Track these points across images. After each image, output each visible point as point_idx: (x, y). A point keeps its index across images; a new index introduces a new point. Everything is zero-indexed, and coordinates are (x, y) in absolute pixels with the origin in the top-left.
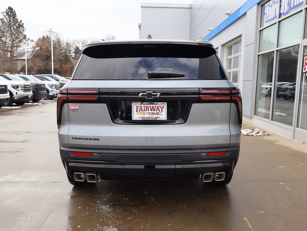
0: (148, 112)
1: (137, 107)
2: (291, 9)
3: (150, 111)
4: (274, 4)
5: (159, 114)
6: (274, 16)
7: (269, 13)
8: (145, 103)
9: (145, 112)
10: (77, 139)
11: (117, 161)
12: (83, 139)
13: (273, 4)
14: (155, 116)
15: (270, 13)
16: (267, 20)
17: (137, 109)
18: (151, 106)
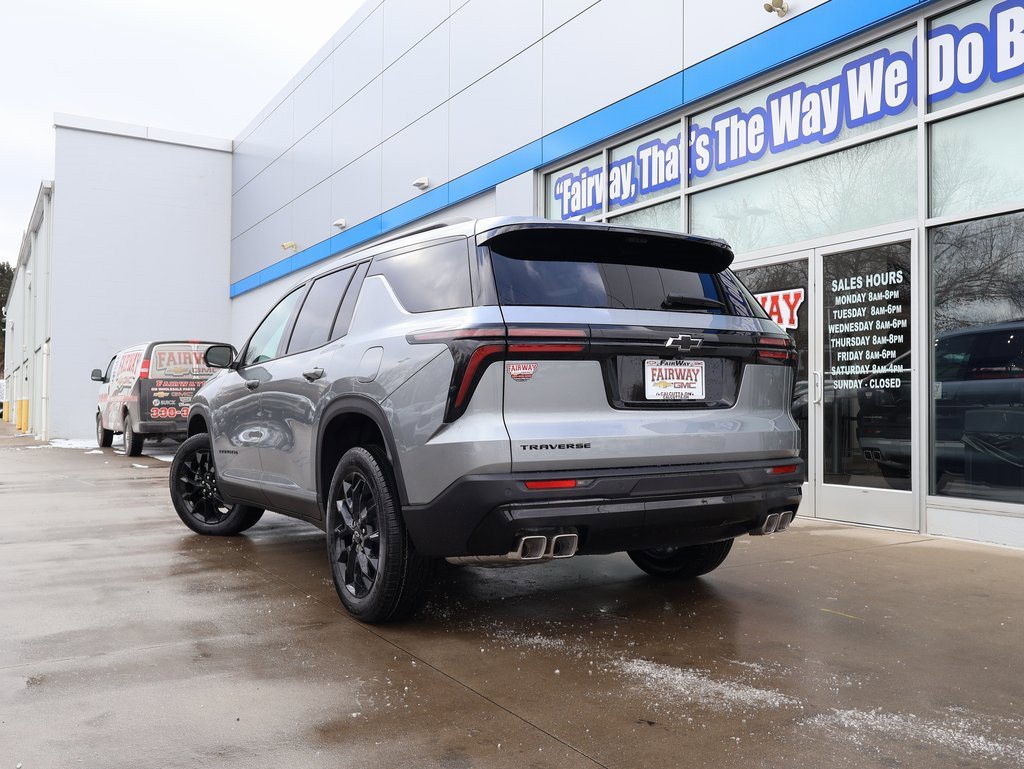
0: (672, 381)
1: (653, 370)
2: (641, 192)
3: (676, 380)
4: (588, 176)
5: (692, 385)
6: (590, 204)
7: (572, 196)
8: (668, 361)
9: (668, 381)
10: (536, 447)
11: (632, 494)
12: (552, 448)
13: (584, 175)
14: (684, 391)
15: (577, 196)
16: (566, 212)
17: (654, 375)
18: (678, 367)
